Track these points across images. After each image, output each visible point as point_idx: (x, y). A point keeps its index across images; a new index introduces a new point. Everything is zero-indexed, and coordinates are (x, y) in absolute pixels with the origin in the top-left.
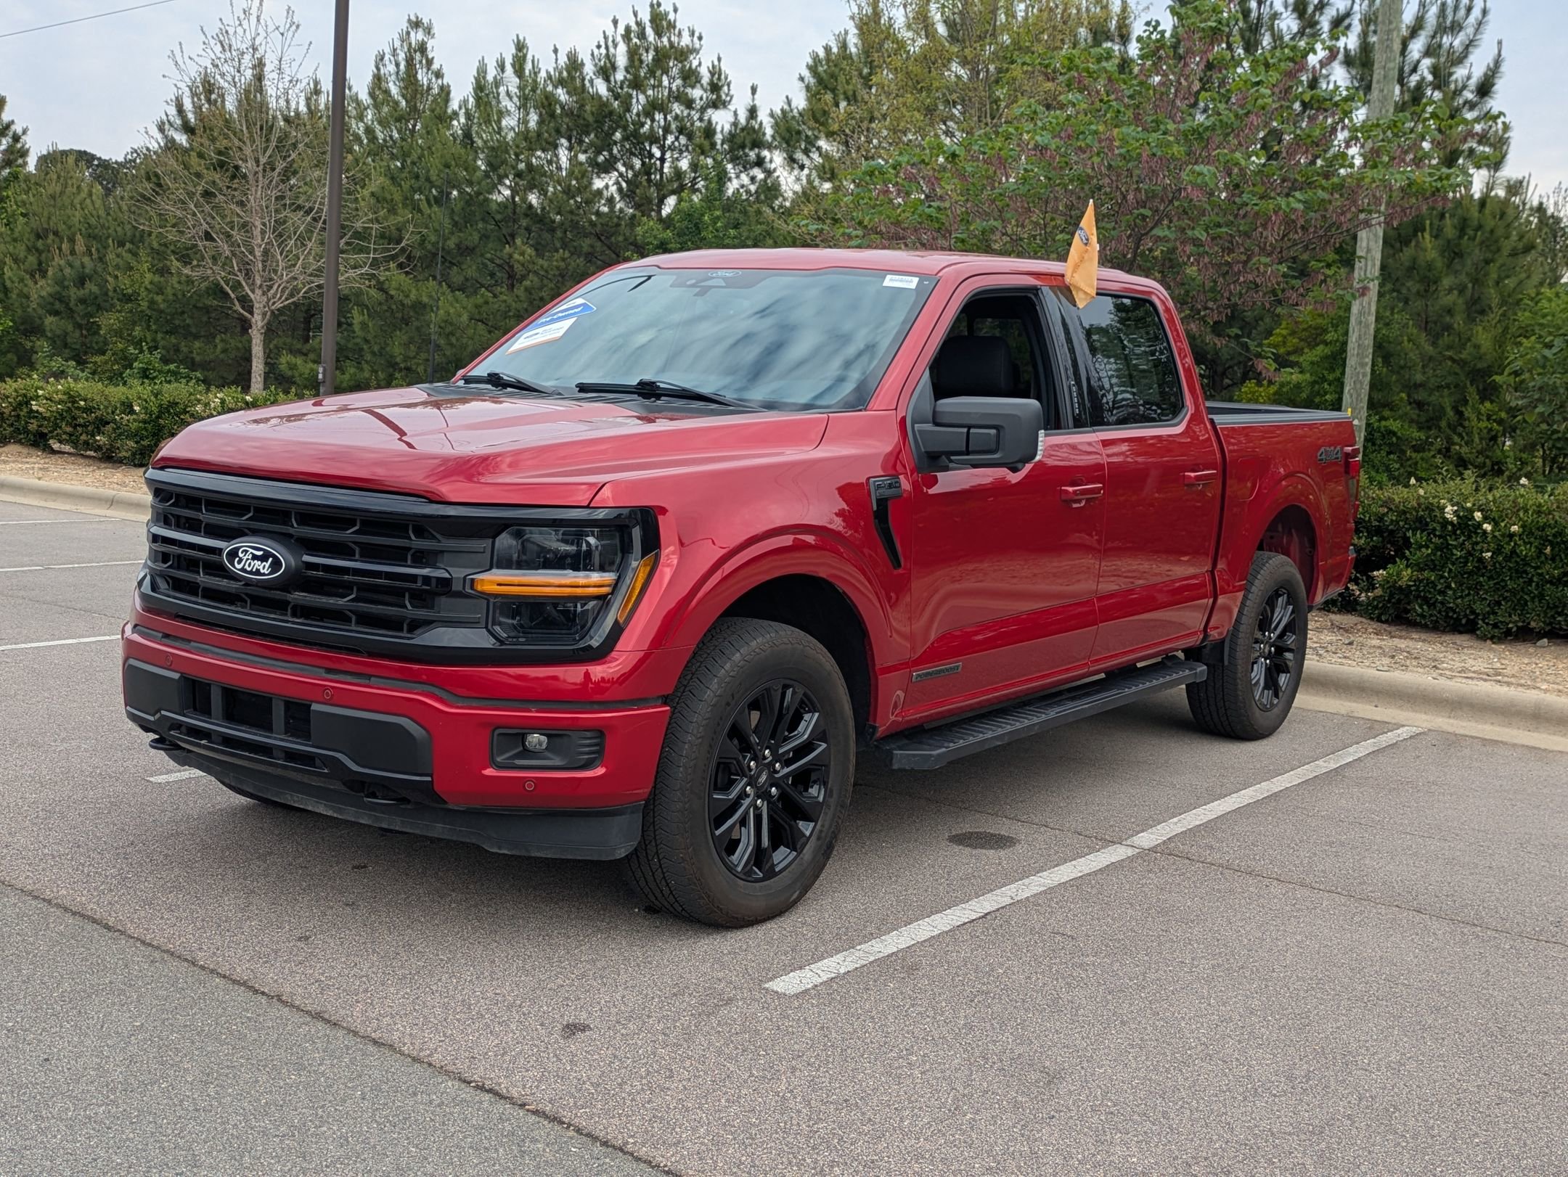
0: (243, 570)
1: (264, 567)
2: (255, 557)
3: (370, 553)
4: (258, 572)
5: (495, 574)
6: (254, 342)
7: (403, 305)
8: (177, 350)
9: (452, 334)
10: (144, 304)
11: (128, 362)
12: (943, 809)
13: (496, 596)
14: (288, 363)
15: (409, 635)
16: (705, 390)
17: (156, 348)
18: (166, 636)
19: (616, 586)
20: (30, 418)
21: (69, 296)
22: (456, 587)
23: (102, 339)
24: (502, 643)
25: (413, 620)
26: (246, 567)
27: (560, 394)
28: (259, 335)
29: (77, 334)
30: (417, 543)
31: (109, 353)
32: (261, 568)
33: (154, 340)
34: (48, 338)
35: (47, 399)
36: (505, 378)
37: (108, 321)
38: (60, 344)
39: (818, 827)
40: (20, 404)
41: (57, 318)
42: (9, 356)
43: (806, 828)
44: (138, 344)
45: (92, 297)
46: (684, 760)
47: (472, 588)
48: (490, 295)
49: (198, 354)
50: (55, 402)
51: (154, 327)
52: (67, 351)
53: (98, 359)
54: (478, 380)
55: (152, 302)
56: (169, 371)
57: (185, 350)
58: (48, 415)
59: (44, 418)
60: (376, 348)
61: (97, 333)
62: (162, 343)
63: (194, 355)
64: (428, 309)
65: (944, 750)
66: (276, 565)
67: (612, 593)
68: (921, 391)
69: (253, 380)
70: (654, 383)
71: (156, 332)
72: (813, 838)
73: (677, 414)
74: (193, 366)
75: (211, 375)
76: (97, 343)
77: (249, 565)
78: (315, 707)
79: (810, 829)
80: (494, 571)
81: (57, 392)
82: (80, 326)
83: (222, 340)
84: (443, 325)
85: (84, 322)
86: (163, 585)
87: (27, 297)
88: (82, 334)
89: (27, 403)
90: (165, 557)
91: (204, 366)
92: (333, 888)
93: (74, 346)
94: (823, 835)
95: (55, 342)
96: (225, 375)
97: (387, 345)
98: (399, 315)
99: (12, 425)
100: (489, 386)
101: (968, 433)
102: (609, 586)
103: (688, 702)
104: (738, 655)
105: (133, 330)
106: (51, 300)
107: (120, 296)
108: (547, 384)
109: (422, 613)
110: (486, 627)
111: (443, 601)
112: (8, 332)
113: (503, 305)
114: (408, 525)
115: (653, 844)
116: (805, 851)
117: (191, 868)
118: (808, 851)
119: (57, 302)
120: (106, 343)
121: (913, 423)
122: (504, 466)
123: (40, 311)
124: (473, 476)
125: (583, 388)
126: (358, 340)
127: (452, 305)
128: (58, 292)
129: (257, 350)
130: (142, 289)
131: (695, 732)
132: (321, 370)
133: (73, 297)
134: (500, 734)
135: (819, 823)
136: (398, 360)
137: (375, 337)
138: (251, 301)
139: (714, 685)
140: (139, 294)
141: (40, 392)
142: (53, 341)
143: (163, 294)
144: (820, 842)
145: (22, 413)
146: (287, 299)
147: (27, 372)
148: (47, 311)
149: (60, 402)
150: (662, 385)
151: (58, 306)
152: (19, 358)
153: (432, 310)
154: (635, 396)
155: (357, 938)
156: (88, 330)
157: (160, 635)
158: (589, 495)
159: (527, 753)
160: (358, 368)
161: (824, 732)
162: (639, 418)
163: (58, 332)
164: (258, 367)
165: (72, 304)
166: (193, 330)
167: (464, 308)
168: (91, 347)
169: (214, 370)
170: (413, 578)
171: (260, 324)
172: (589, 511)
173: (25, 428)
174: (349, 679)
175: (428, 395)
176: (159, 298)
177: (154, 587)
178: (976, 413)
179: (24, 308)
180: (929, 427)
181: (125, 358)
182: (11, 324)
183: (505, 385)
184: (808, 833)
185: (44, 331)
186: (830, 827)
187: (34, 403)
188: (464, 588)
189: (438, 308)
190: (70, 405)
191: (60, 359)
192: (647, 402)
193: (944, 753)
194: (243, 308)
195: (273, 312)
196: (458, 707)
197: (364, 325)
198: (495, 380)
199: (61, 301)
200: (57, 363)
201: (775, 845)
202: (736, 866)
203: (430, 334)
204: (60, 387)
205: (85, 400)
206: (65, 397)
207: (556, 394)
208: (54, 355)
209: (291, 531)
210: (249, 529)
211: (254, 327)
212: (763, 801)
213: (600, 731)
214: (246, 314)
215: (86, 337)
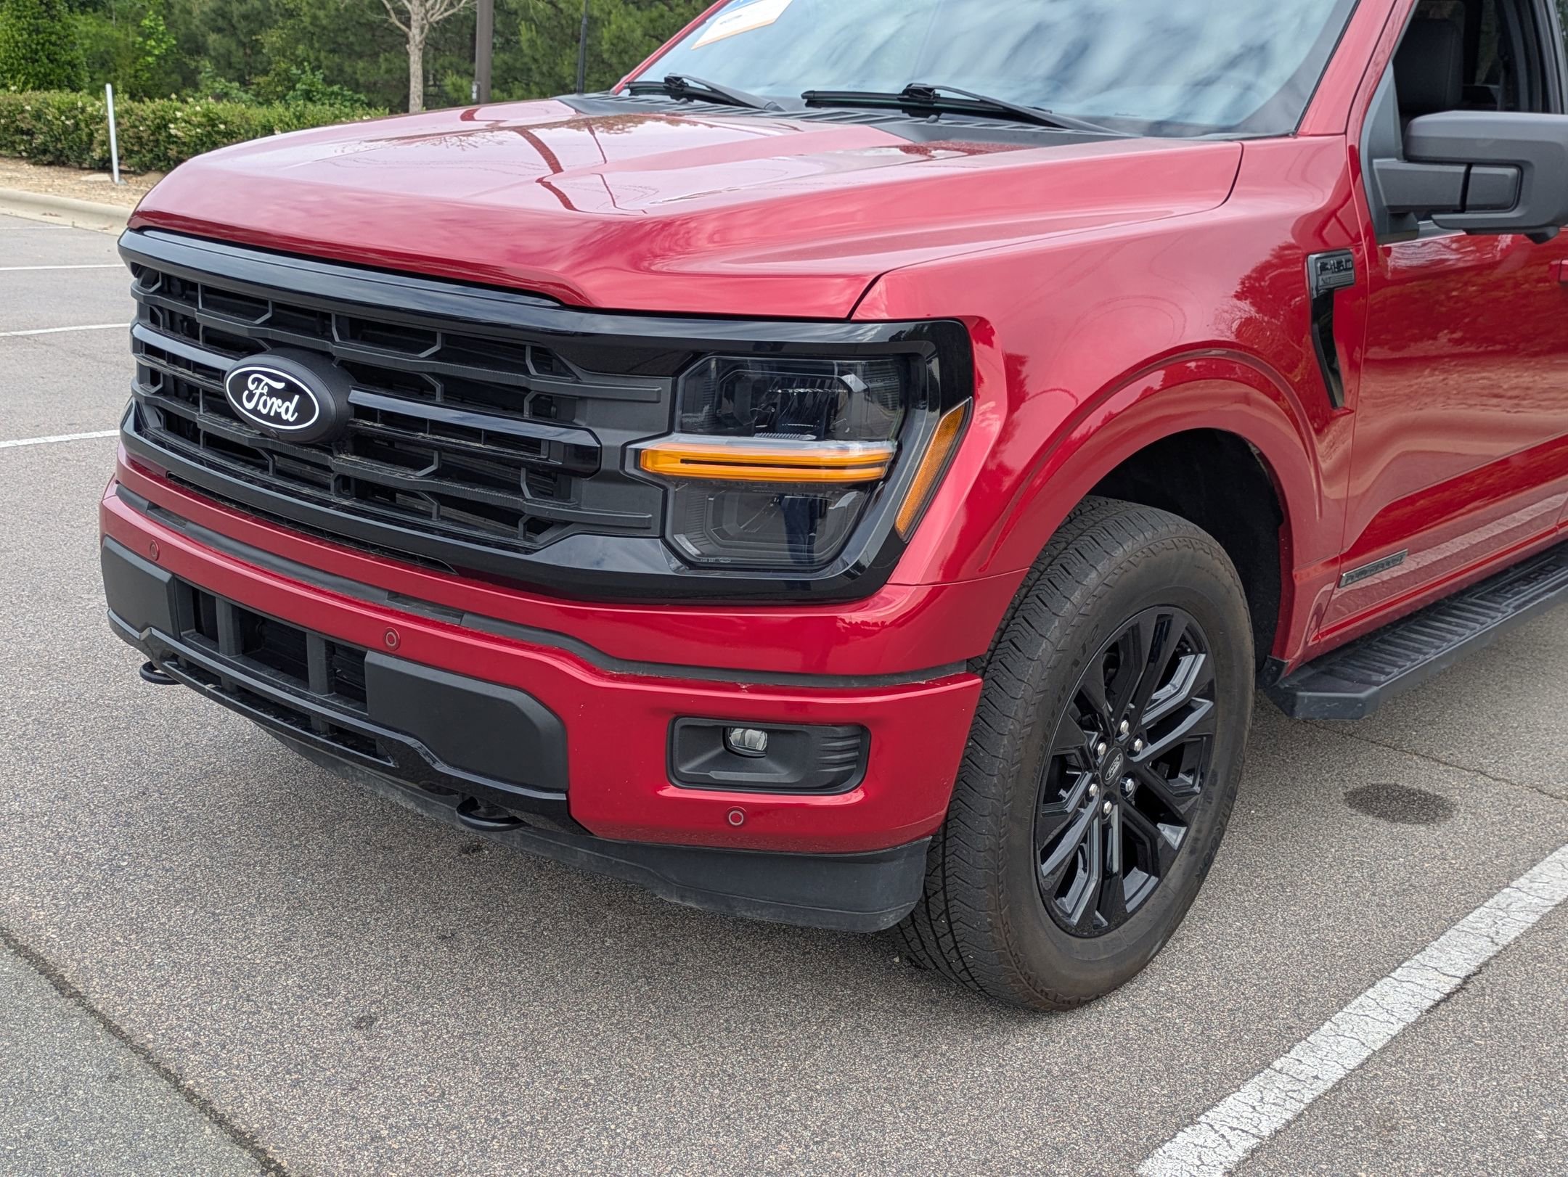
0: (255, 411)
1: (287, 409)
2: (273, 392)
3: (460, 393)
4: (277, 418)
5: (677, 442)
6: (412, 58)
7: (573, 19)
8: (341, 71)
9: (625, 51)
10: (307, 20)
11: (291, 83)
12: (1319, 737)
13: (679, 480)
14: (454, 84)
15: (527, 544)
16: (1023, 105)
17: (319, 67)
18: (153, 507)
19: (892, 464)
20: (169, 143)
21: (232, 12)
22: (608, 464)
23: (265, 59)
24: (691, 564)
25: (533, 519)
26: (260, 407)
27: (778, 109)
28: (417, 51)
29: (241, 53)
30: (538, 381)
31: (272, 73)
32: (282, 410)
33: (317, 59)
34: (212, 58)
35: (186, 122)
36: (691, 84)
37: (271, 39)
38: (225, 65)
39: (1192, 833)
40: (159, 128)
41: (220, 35)
42: (174, 76)
43: (1171, 835)
44: (299, 65)
45: (255, 12)
46: (1000, 765)
47: (637, 465)
48: (666, 8)
49: (362, 75)
50: (194, 126)
51: (317, 45)
52: (231, 71)
53: (261, 80)
54: (650, 89)
55: (315, 17)
56: (333, 93)
57: (348, 69)
58: (187, 140)
59: (184, 144)
60: (545, 68)
61: (260, 52)
62: (325, 63)
63: (358, 76)
64: (600, 24)
65: (1375, 689)
66: (304, 410)
67: (886, 479)
68: (1382, 104)
69: (412, 102)
70: (931, 90)
71: (319, 51)
72: (1184, 851)
73: (975, 143)
74: (356, 87)
75: (375, 97)
76: (261, 63)
77: (265, 405)
78: (372, 657)
79: (1181, 836)
80: (675, 436)
81: (196, 114)
82: (244, 45)
83: (386, 60)
84: (615, 41)
85: (246, 40)
86: (153, 422)
87: (190, 13)
88: (245, 54)
89: (166, 126)
90: (154, 377)
91: (370, 88)
92: (426, 896)
93: (238, 66)
94: (1200, 845)
95: (219, 62)
96: (390, 97)
97: (556, 64)
98: (569, 31)
99: (151, 151)
100: (668, 98)
101: (1467, 174)
102: (880, 465)
103: (1008, 662)
104: (1094, 575)
105: (296, 48)
106: (213, 16)
107: (283, 12)
108: (755, 92)
109: (547, 507)
110: (662, 537)
111: (585, 487)
112: (172, 51)
113: (680, 19)
114: (524, 347)
115: (941, 896)
116: (1170, 873)
117: (220, 848)
118: (1175, 873)
119: (220, 19)
120: (270, 63)
121: (1371, 158)
122: (701, 241)
123: (203, 28)
124: (643, 258)
125: (814, 100)
126: (526, 60)
127: (624, 19)
128: (221, 8)
129: (416, 68)
130: (304, 4)
131: (1020, 715)
132: (475, 88)
133: (236, 14)
134: (684, 727)
135: (1194, 827)
136: (568, 81)
137: (544, 55)
138: (408, 12)
139: (1054, 629)
140: (301, 9)
141: (179, 114)
142: (216, 60)
143: (325, 9)
144: (1193, 858)
145: (161, 138)
146: (446, 10)
147: (191, 93)
148: (210, 28)
149: (200, 125)
150: (943, 94)
151: (220, 22)
152: (184, 79)
153: (604, 25)
154: (899, 113)
155: (451, 1022)
156: (252, 49)
157: (146, 504)
158: (849, 295)
159: (733, 756)
160: (526, 90)
161: (1211, 684)
162: (906, 149)
163: (222, 51)
164: (416, 87)
165: (235, 20)
166: (357, 48)
167: (637, 22)
168: (256, 68)
169: (379, 92)
170: (533, 444)
171: (418, 39)
172: (849, 327)
173: (165, 154)
174: (427, 613)
175: (577, 111)
176: (321, 13)
177: (138, 427)
178: (1485, 140)
179: (186, 23)
180: (1393, 163)
181: (289, 79)
182: (174, 42)
183: (692, 96)
184: (1176, 845)
185: (208, 49)
186: (1210, 831)
187: (172, 126)
188: (623, 466)
189: (609, 23)
190: (209, 128)
191: (223, 80)
192: (922, 122)
193: (1376, 694)
194: (400, 20)
195: (431, 24)
196: (612, 678)
197: (532, 43)
198: (676, 88)
199: (223, 17)
200: (221, 83)
201: (1126, 870)
202: (1070, 916)
203: (601, 51)
204: (198, 108)
205: (225, 123)
206: (204, 120)
207: (772, 109)
208: (217, 75)
209: (331, 347)
210: (266, 340)
211: (412, 42)
212: (1113, 804)
213: (861, 727)
214: (403, 27)
215: (250, 56)
